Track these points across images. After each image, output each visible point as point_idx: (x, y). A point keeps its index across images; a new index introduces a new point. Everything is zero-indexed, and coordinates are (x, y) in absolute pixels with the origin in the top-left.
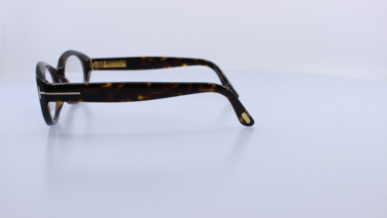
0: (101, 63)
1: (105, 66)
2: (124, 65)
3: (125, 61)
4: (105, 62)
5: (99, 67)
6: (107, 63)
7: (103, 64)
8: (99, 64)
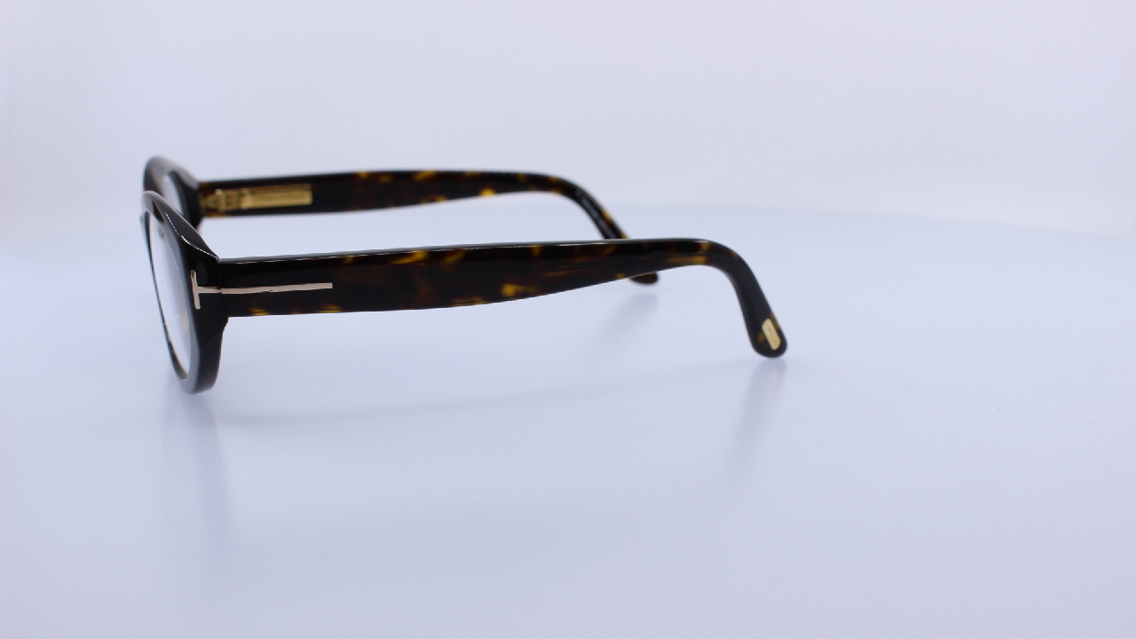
0: (233, 193)
1: (248, 202)
2: (305, 198)
3: (307, 186)
4: (245, 191)
5: (231, 207)
6: (253, 193)
7: (241, 196)
8: (228, 197)
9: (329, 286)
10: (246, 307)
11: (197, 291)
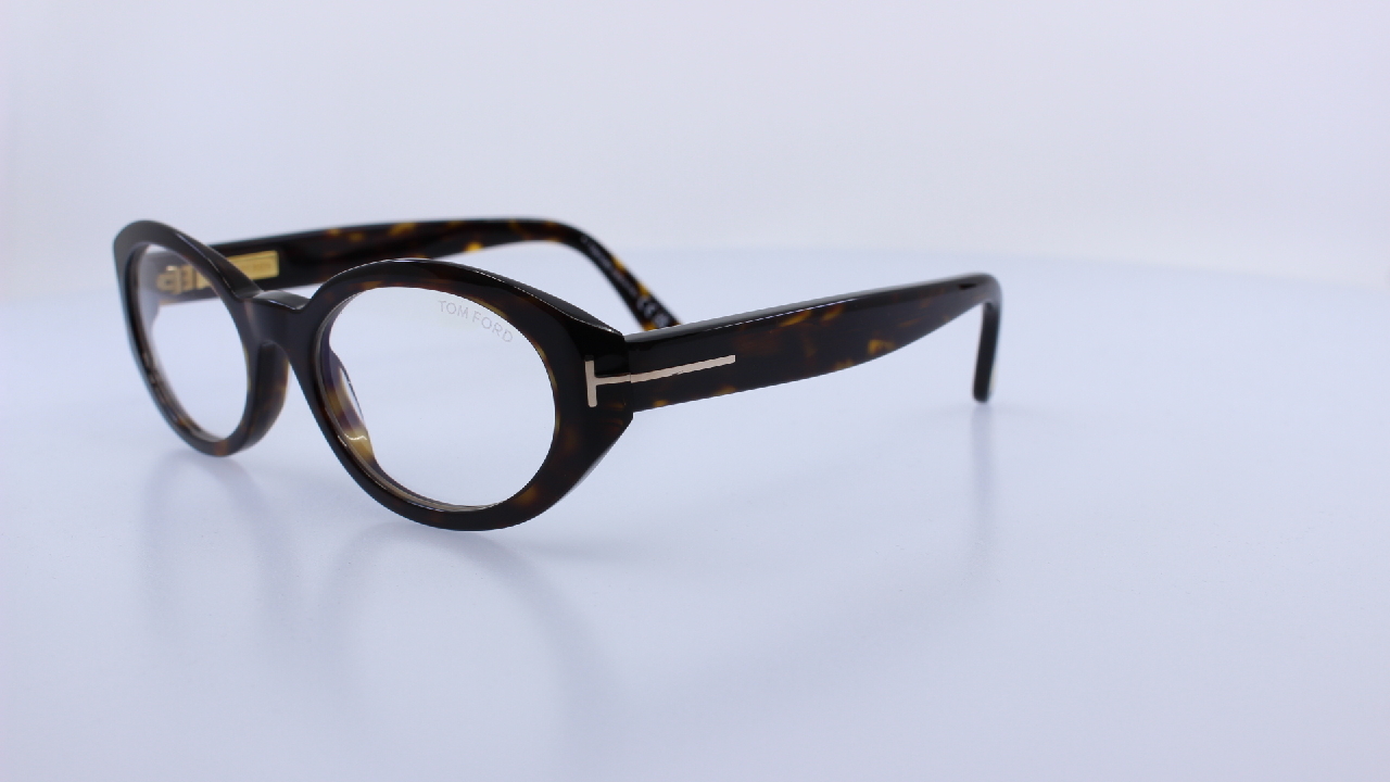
9: (731, 359)
11: (593, 383)
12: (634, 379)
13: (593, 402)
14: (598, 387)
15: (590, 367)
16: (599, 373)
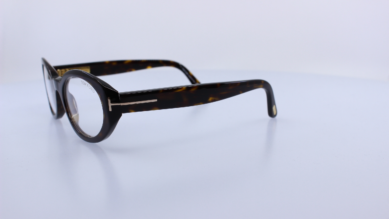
3: (89, 67)
8: (62, 72)
9: (156, 100)
10: (128, 109)
11: (110, 105)
12: (122, 104)
13: (110, 110)
14: (112, 106)
15: (109, 101)
16: (112, 102)
